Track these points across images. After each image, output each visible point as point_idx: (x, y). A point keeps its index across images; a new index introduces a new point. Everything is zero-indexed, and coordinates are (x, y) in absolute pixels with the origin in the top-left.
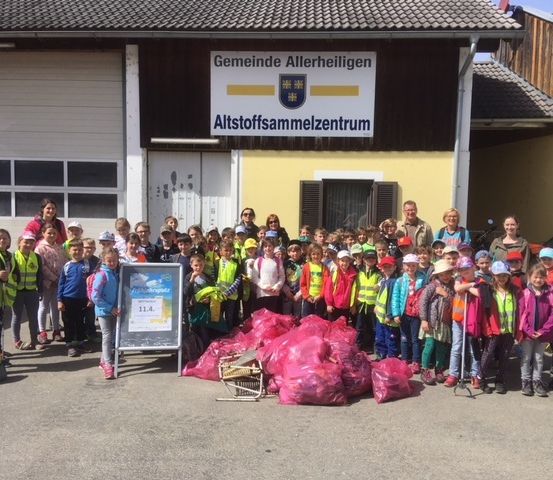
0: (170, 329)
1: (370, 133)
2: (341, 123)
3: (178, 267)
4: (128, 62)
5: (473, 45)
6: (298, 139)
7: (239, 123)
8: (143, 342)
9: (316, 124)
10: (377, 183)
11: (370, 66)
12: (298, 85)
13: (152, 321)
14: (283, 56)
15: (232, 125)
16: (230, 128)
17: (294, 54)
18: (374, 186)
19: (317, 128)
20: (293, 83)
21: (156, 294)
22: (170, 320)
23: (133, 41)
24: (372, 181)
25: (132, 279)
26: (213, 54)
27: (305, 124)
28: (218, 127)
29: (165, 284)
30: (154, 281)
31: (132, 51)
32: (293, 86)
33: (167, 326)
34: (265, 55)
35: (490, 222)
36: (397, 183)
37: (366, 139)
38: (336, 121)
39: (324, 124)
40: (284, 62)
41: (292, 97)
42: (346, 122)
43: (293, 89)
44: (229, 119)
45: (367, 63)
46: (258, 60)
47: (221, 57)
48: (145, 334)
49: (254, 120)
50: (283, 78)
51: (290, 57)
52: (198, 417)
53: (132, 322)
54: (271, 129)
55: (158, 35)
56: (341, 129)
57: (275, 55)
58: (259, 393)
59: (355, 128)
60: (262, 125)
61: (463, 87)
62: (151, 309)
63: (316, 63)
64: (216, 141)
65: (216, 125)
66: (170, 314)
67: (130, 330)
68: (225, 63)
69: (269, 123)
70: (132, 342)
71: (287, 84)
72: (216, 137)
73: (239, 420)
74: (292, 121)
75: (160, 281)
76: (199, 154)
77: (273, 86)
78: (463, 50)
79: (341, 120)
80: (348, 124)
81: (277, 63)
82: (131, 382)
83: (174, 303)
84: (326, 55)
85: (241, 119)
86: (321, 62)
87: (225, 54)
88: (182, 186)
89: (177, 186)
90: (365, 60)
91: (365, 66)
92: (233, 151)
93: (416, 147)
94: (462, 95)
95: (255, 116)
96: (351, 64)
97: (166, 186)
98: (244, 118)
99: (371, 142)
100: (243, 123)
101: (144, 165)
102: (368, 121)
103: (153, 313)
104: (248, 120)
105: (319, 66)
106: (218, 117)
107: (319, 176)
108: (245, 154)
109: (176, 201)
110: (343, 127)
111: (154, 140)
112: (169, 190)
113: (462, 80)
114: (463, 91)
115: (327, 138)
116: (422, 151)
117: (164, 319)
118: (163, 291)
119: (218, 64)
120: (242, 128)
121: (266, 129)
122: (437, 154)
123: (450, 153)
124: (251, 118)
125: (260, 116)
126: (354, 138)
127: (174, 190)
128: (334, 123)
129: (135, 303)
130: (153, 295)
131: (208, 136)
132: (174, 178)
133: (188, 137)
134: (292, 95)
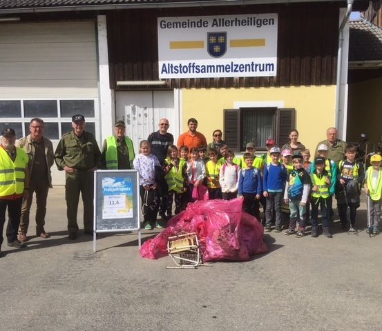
0: (132, 217)
1: (274, 73)
2: (253, 67)
4: (99, 28)
5: (349, 6)
6: (221, 79)
7: (179, 69)
8: (113, 226)
9: (234, 67)
10: (279, 109)
11: (273, 24)
12: (221, 39)
13: (119, 211)
14: (210, 19)
15: (174, 70)
16: (172, 73)
17: (218, 17)
18: (278, 113)
19: (235, 71)
20: (217, 38)
21: (121, 192)
22: (131, 210)
23: (102, 12)
24: (276, 108)
25: (103, 181)
26: (159, 19)
27: (226, 68)
28: (164, 73)
29: (127, 184)
30: (119, 183)
31: (102, 20)
32: (217, 41)
33: (130, 215)
34: (196, 19)
35: (363, 135)
36: (294, 109)
37: (271, 78)
38: (249, 65)
39: (240, 68)
40: (210, 23)
42: (256, 65)
43: (217, 43)
44: (172, 67)
46: (192, 23)
47: (165, 22)
48: (114, 221)
49: (190, 66)
50: (210, 35)
51: (215, 20)
52: (153, 281)
53: (105, 212)
54: (202, 72)
55: (120, 7)
56: (253, 71)
57: (204, 18)
58: (197, 262)
59: (263, 70)
60: (195, 70)
61: (342, 37)
62: (118, 202)
63: (234, 23)
64: (163, 83)
65: (163, 71)
66: (132, 205)
67: (103, 218)
68: (168, 26)
69: (200, 68)
70: (105, 226)
71: (213, 40)
72: (163, 80)
73: (182, 283)
74: (217, 66)
75: (124, 182)
76: (151, 92)
77: (203, 42)
78: (342, 10)
79: (253, 64)
80: (258, 67)
81: (205, 24)
83: (134, 198)
84: (241, 17)
85: (180, 66)
86: (238, 22)
87: (168, 20)
88: (140, 115)
89: (136, 116)
90: (270, 20)
91: (270, 24)
92: (175, 89)
93: (308, 83)
94: (342, 43)
95: (190, 64)
96: (259, 23)
97: (128, 116)
98: (183, 65)
99: (275, 79)
100: (182, 69)
101: (112, 101)
102: (273, 65)
103: (119, 205)
104: (185, 66)
105: (236, 25)
106: (164, 65)
107: (237, 105)
108: (183, 91)
109: (136, 126)
110: (254, 69)
111: (119, 83)
112: (131, 119)
113: (342, 32)
114: (343, 40)
115: (243, 78)
116: (312, 85)
117: (127, 209)
118: (125, 189)
119: (163, 26)
120: (181, 72)
121: (198, 72)
122: (323, 87)
123: (333, 86)
124: (188, 65)
125: (194, 64)
126: (262, 77)
127: (134, 118)
128: (248, 67)
129: (106, 198)
130: (118, 193)
131: (157, 79)
132: (134, 109)
133: (143, 80)
134: (217, 47)
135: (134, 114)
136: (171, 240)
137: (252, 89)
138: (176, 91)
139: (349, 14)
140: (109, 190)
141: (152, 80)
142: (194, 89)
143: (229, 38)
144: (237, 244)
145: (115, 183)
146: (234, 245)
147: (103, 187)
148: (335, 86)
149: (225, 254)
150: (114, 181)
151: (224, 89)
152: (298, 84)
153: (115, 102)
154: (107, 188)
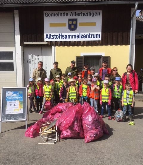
0: (22, 113)
1: (100, 39)
2: (90, 36)
3: (25, 88)
4: (15, 16)
5: (136, 6)
6: (75, 42)
7: (54, 36)
8: (12, 118)
9: (81, 36)
10: (102, 56)
11: (100, 15)
12: (75, 22)
13: (15, 110)
14: (69, 12)
15: (52, 37)
16: (51, 38)
17: (73, 12)
18: (102, 58)
19: (82, 38)
20: (73, 22)
21: (17, 99)
22: (22, 109)
23: (17, 8)
25: (7, 93)
26: (45, 12)
27: (77, 37)
28: (47, 38)
29: (20, 95)
30: (16, 94)
31: (16, 12)
32: (73, 23)
33: (21, 112)
34: (63, 12)
35: (142, 69)
36: (110, 56)
37: (99, 41)
38: (88, 35)
39: (84, 36)
40: (69, 15)
41: (73, 27)
42: (92, 35)
43: (73, 24)
44: (51, 35)
45: (98, 14)
46: (60, 14)
47: (47, 13)
48: (12, 115)
49: (59, 35)
50: (69, 20)
51: (72, 13)
52: (28, 153)
53: (7, 111)
54: (66, 38)
55: (24, 5)
56: (90, 38)
57: (66, 12)
58: (56, 140)
59: (95, 37)
60: (62, 37)
61: (133, 22)
62: (14, 105)
63: (81, 14)
64: (46, 43)
65: (46, 37)
66: (22, 107)
67: (6, 114)
68: (49, 15)
69: (65, 36)
70: (7, 119)
71: (71, 22)
72: (46, 42)
73: (45, 155)
74: (73, 35)
75: (18, 94)
76: (41, 48)
77: (66, 23)
78: (132, 9)
79: (90, 35)
80: (92, 36)
81: (67, 15)
82: (6, 135)
83: (24, 102)
84: (84, 12)
85: (55, 35)
86: (83, 14)
87: (49, 12)
88: (35, 59)
89: (34, 59)
90: (98, 13)
91: (98, 15)
92: (52, 46)
93: (116, 44)
94: (132, 25)
95: (60, 34)
96: (93, 14)
97: (30, 59)
98: (56, 35)
99: (100, 42)
100: (56, 37)
101: (22, 52)
102: (99, 35)
103: (15, 107)
104: (57, 35)
105: (82, 15)
106: (47, 35)
107: (82, 55)
108: (56, 47)
109: (34, 64)
110: (91, 37)
111: (25, 43)
112: (31, 61)
113: (133, 19)
114: (133, 23)
115: (85, 41)
116: (118, 45)
117: (20, 109)
118: (19, 98)
119: (46, 16)
120: (55, 38)
121: (64, 38)
122: (124, 46)
123: (128, 45)
124: (58, 35)
125: (61, 34)
126: (95, 41)
127: (33, 61)
128: (87, 36)
129: (8, 103)
130: (15, 100)
131: (44, 41)
132: (32, 57)
133: (37, 42)
134: (73, 26)
135: (33, 59)
136: (43, 126)
137: (90, 46)
138: (53, 47)
139: (136, 11)
140: (9, 98)
141: (41, 42)
142: (61, 47)
143: (79, 22)
144: (78, 129)
145: (13, 94)
146: (77, 130)
147: (6, 97)
148: (129, 45)
149: (72, 135)
150: (13, 93)
151: (76, 46)
152: (111, 44)
153: (23, 52)
154: (9, 97)
